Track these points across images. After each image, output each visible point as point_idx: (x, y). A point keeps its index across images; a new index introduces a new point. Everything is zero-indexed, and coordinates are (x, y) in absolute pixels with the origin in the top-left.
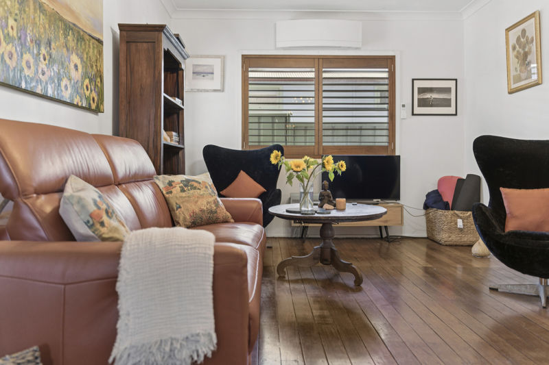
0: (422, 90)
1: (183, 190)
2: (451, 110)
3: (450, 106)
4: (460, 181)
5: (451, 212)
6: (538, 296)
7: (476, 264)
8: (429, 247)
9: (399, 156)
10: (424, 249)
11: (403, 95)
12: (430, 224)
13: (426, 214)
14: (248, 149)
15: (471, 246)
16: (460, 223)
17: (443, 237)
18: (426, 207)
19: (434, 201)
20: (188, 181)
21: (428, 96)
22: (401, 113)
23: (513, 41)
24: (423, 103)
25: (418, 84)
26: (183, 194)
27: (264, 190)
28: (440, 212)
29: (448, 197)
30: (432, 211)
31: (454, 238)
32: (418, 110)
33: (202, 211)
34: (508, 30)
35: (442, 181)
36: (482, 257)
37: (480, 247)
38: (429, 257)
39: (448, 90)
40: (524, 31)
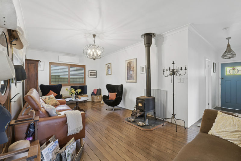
0: (91, 73)
1: (49, 99)
2: (96, 76)
3: (95, 76)
4: (98, 90)
5: (96, 96)
6: (113, 110)
7: (102, 105)
8: (92, 103)
9: (87, 86)
10: (91, 103)
11: (87, 73)
12: (92, 98)
13: (92, 97)
14: (51, 85)
15: (101, 102)
16: (98, 98)
17: (95, 101)
18: (92, 95)
19: (93, 94)
20: (49, 97)
21: (92, 74)
22: (87, 77)
23: (107, 67)
24: (91, 75)
25: (90, 71)
26: (49, 100)
27: (57, 94)
28: (95, 96)
29: (96, 93)
30: (93, 96)
31: (97, 101)
32: (90, 76)
33: (54, 103)
34: (106, 64)
35: (94, 90)
36: (103, 104)
37: (102, 102)
38: (92, 105)
39: (95, 73)
40: (109, 65)
